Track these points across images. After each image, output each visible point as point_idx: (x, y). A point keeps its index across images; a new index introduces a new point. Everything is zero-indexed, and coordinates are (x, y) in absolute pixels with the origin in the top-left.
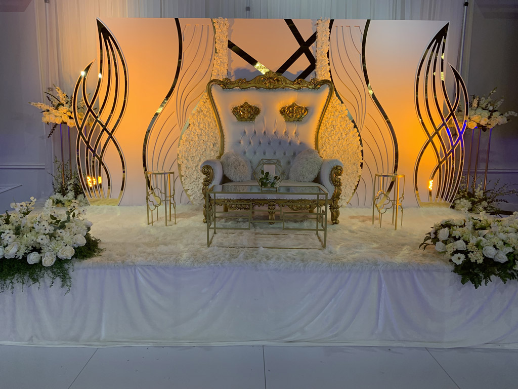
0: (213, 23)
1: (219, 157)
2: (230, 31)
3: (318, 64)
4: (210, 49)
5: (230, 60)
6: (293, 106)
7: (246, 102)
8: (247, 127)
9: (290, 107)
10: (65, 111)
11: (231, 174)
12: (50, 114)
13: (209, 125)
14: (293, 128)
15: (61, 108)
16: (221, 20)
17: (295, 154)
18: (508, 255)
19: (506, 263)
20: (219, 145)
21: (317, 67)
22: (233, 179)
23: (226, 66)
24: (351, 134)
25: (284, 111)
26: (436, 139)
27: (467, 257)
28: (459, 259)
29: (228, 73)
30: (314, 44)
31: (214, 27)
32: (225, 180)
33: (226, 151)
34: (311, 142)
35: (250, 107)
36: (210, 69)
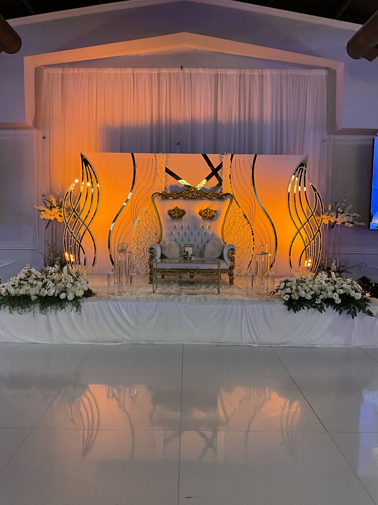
0: (156, 156)
1: (159, 243)
2: (167, 162)
3: (223, 183)
4: (154, 173)
5: (167, 180)
6: (207, 209)
7: (177, 207)
8: (177, 223)
9: (206, 210)
10: (57, 211)
11: (166, 254)
12: (46, 213)
13: (152, 221)
14: (207, 224)
15: (54, 209)
16: (161, 154)
17: (208, 241)
18: (312, 295)
19: (311, 300)
20: (159, 234)
21: (223, 184)
22: (168, 257)
23: (164, 183)
24: (246, 227)
25: (202, 212)
26: (302, 231)
27: (291, 296)
28: (287, 298)
29: (166, 188)
30: (220, 170)
31: (156, 159)
32: (163, 257)
33: (163, 238)
34: (219, 234)
35: (179, 210)
36: (154, 185)
